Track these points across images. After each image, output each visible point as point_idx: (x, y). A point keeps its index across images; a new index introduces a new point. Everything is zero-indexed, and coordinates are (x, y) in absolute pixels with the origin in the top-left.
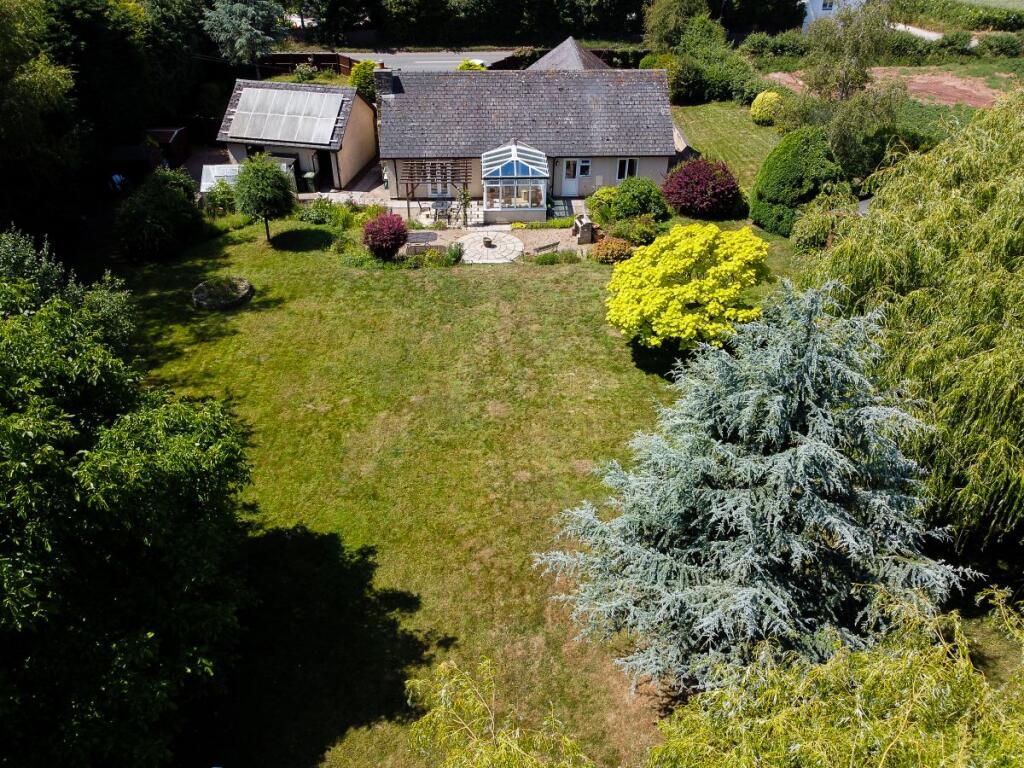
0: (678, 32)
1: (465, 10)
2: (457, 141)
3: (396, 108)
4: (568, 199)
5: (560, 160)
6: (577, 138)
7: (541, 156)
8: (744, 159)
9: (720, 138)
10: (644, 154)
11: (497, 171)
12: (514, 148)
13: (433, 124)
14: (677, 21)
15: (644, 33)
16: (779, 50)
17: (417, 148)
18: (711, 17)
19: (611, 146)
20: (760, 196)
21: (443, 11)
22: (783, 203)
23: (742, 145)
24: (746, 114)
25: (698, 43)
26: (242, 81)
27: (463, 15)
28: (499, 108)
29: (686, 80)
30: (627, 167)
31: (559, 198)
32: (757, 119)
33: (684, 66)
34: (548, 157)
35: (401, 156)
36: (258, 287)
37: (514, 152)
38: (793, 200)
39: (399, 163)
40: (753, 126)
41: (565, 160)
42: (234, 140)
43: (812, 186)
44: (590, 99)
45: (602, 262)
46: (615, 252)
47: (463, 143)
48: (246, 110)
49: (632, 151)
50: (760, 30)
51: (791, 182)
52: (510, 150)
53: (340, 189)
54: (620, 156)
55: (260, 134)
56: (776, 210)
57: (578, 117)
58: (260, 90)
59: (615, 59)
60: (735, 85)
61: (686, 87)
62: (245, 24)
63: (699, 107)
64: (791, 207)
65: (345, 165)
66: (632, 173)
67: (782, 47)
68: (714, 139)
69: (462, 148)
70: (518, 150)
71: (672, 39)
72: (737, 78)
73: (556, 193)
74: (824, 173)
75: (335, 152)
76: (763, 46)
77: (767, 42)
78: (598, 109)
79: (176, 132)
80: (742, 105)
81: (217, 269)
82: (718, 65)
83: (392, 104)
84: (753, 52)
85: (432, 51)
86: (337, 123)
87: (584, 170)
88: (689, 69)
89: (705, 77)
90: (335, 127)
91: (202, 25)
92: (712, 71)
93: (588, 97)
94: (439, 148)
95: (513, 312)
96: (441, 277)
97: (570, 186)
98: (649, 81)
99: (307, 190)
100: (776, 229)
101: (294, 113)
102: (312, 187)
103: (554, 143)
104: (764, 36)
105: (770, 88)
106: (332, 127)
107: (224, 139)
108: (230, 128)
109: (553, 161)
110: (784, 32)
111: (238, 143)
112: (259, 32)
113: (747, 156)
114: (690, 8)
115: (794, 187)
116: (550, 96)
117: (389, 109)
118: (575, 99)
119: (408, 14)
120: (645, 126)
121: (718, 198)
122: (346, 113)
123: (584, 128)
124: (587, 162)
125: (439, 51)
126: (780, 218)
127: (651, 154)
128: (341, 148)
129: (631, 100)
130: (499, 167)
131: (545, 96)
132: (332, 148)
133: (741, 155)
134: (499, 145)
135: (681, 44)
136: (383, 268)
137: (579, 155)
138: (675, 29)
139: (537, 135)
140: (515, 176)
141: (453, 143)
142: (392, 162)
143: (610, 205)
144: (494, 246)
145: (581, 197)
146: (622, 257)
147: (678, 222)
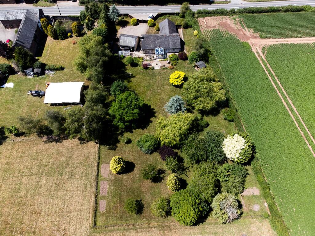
3: (143, 42)
4: (166, 53)
6: (168, 46)
11: (157, 53)
13: (148, 44)
19: (172, 47)
20: (190, 59)
30: (174, 49)
34: (164, 49)
35: (144, 49)
36: (132, 74)
41: (166, 49)
44: (169, 39)
45: (170, 69)
48: (122, 40)
53: (135, 51)
55: (124, 44)
56: (191, 61)
57: (168, 42)
58: (123, 37)
65: (136, 48)
70: (160, 49)
75: (134, 47)
78: (171, 41)
86: (135, 43)
87: (168, 50)
92: (189, 23)
94: (149, 48)
95: (160, 77)
96: (152, 72)
98: (177, 36)
100: (190, 63)
101: (129, 41)
102: (132, 51)
103: (165, 47)
108: (120, 43)
115: (193, 59)
118: (167, 39)
120: (177, 44)
121: (185, 58)
122: (136, 41)
123: (169, 44)
127: (177, 48)
131: (163, 39)
134: (157, 47)
136: (145, 70)
137: (168, 48)
139: (163, 45)
140: (159, 54)
141: (151, 48)
143: (171, 57)
144: (157, 65)
145: (168, 53)
146: (172, 69)
147: (180, 61)
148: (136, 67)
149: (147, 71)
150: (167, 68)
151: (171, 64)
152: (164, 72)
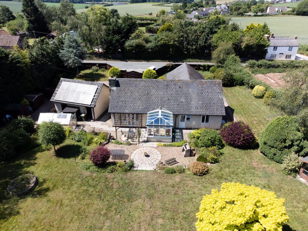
0: (224, 60)
1: (151, 49)
2: (138, 107)
3: (116, 93)
4: (181, 129)
5: (178, 115)
6: (186, 107)
7: (170, 114)
8: (252, 115)
9: (241, 103)
10: (213, 114)
11: (152, 122)
12: (160, 111)
13: (130, 100)
14: (223, 56)
15: (212, 59)
16: (260, 66)
17: (123, 109)
18: (236, 55)
19: (199, 111)
20: (265, 143)
21: (143, 49)
22: (276, 148)
23: (251, 107)
24: (251, 92)
25: (231, 64)
26: (63, 79)
27: (150, 50)
28: (155, 94)
29: (227, 79)
30: (206, 118)
31: (178, 129)
32: (255, 95)
33: (227, 74)
34: (174, 114)
35: (116, 112)
36: (41, 180)
37: (160, 113)
38: (281, 148)
39: (115, 114)
40: (254, 98)
41: (180, 115)
42: (56, 101)
43: (290, 143)
44: (191, 91)
45: (194, 174)
46: (201, 170)
47: (141, 108)
48: (62, 90)
49: (208, 113)
50: (252, 59)
51: (280, 140)
52: (158, 112)
53: (95, 120)
54: (203, 115)
55: (65, 100)
56: (273, 150)
57: (186, 98)
58: (68, 83)
59: (201, 68)
60: (246, 81)
61: (227, 81)
62: (72, 56)
63: (232, 88)
64: (280, 150)
65: (97, 112)
66: (207, 121)
67: (261, 65)
68: (239, 104)
69: (140, 109)
70: (162, 112)
71: (222, 62)
72: (246, 79)
73: (177, 127)
74: (296, 138)
75: (93, 108)
76: (254, 65)
77: (255, 63)
78: (194, 95)
79: (37, 96)
80: (248, 88)
81: (28, 167)
82: (239, 73)
83: (115, 91)
84: (250, 67)
85: (140, 61)
86: (94, 97)
87: (188, 119)
88: (229, 75)
89: (234, 78)
90: (93, 98)
91: (59, 55)
92: (237, 75)
93: (190, 90)
94: (131, 109)
95: (151, 208)
96: (122, 179)
97: (182, 125)
98: (215, 85)
99: (82, 120)
100: (273, 159)
101: (79, 92)
102: (84, 119)
103: (176, 108)
104: (254, 61)
105: (260, 84)
106: (92, 98)
107: (53, 101)
108: (55, 96)
109: (176, 116)
110: (261, 60)
111: (57, 102)
112: (77, 58)
113: (253, 113)
114: (228, 52)
115: (282, 142)
116: (176, 90)
117: (114, 93)
118: (185, 91)
119: (132, 50)
120: (213, 103)
121: (246, 141)
122: (98, 92)
123: (188, 103)
124: (190, 116)
125: (142, 61)
126: (275, 154)
127: (215, 114)
128: (95, 106)
129: (208, 92)
130: (153, 120)
131: (174, 89)
132: (91, 106)
133: (251, 112)
134: (154, 109)
135: (225, 64)
136: (98, 171)
137: (186, 114)
138: (223, 59)
139: (170, 105)
140: (159, 125)
141: (137, 107)
142: (113, 114)
143: (198, 138)
144: (147, 156)
145: (186, 129)
146: (204, 173)
147: (228, 150)
148: (72, 159)
149: (106, 174)
150: (182, 171)
151: (196, 157)
152: (171, 182)
